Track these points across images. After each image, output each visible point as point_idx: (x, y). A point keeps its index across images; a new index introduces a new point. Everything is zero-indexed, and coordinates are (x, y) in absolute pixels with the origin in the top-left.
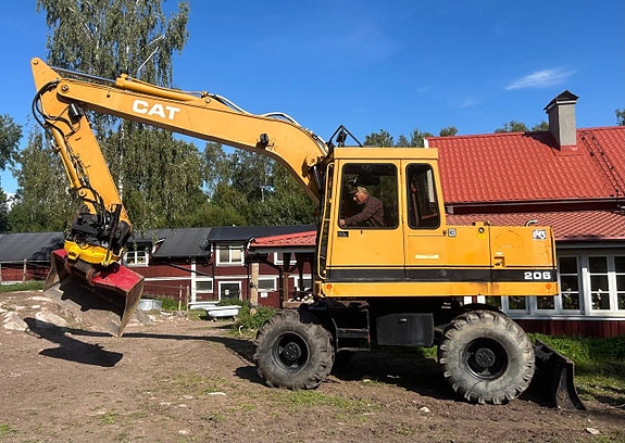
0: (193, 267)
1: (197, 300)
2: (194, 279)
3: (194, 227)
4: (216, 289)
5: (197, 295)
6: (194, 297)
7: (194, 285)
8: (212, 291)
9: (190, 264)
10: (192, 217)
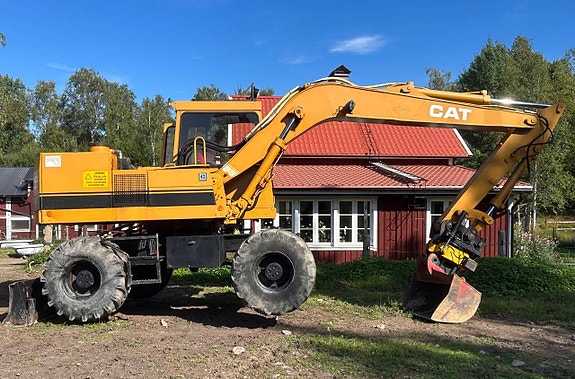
0: (8, 207)
1: (12, 239)
2: (9, 218)
3: (15, 166)
4: (33, 228)
5: (13, 234)
6: (9, 236)
7: (9, 224)
8: (29, 231)
9: (4, 203)
10: (14, 156)
